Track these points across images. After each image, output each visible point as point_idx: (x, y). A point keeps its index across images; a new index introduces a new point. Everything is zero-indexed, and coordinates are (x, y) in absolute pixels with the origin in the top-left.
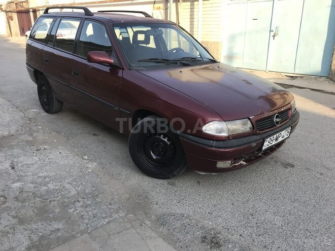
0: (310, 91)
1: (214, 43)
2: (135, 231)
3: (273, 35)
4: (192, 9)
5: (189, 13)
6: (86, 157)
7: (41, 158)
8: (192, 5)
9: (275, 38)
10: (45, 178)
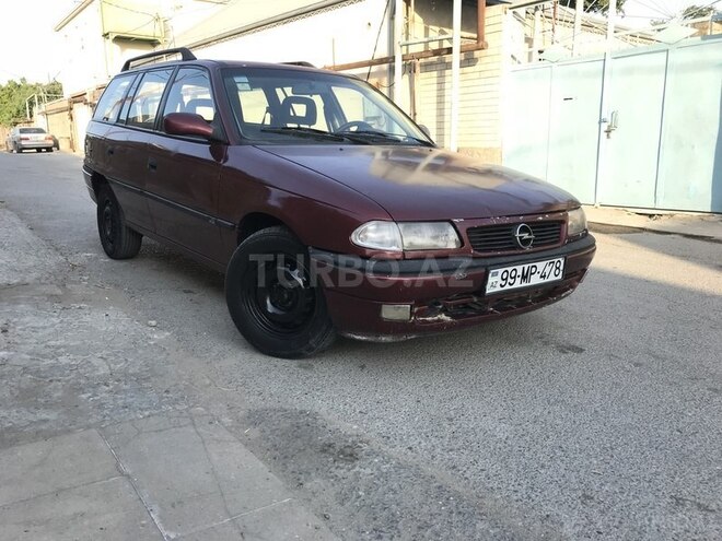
0: (681, 238)
1: (485, 149)
2: (192, 431)
3: (606, 129)
4: (441, 84)
5: (435, 93)
6: (154, 323)
7: (65, 320)
8: (441, 76)
9: (611, 134)
10: (59, 348)
